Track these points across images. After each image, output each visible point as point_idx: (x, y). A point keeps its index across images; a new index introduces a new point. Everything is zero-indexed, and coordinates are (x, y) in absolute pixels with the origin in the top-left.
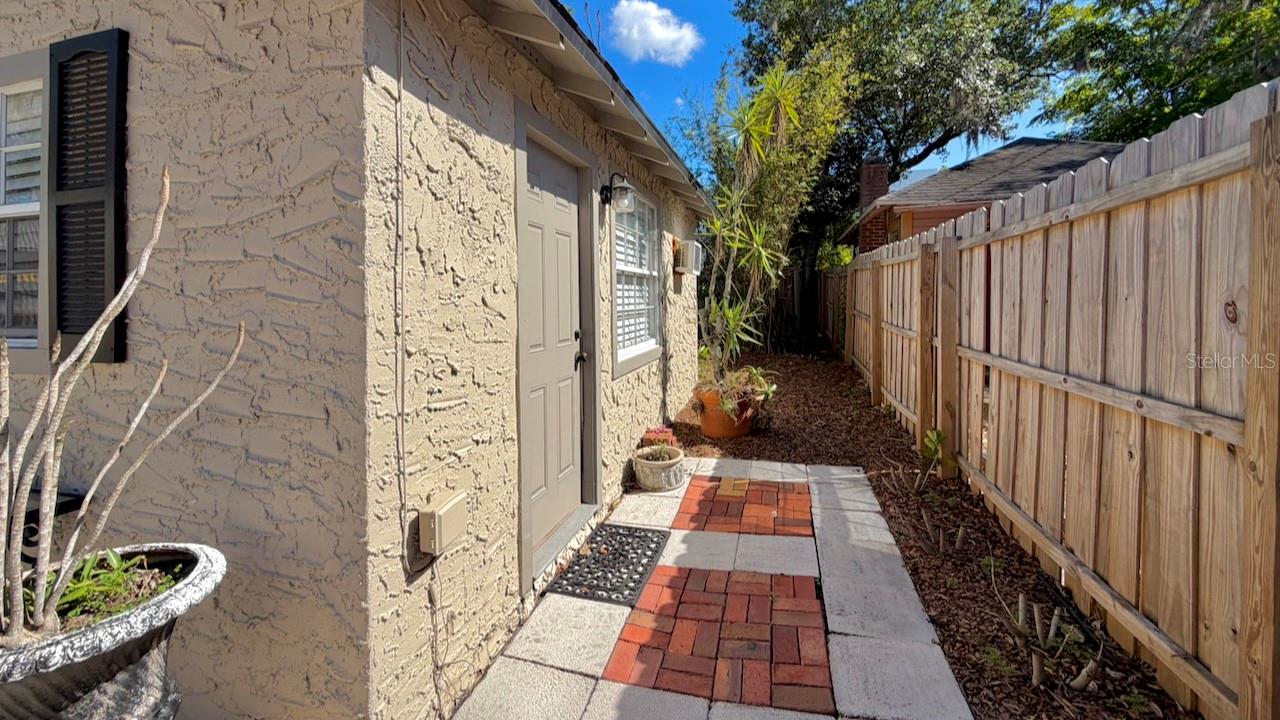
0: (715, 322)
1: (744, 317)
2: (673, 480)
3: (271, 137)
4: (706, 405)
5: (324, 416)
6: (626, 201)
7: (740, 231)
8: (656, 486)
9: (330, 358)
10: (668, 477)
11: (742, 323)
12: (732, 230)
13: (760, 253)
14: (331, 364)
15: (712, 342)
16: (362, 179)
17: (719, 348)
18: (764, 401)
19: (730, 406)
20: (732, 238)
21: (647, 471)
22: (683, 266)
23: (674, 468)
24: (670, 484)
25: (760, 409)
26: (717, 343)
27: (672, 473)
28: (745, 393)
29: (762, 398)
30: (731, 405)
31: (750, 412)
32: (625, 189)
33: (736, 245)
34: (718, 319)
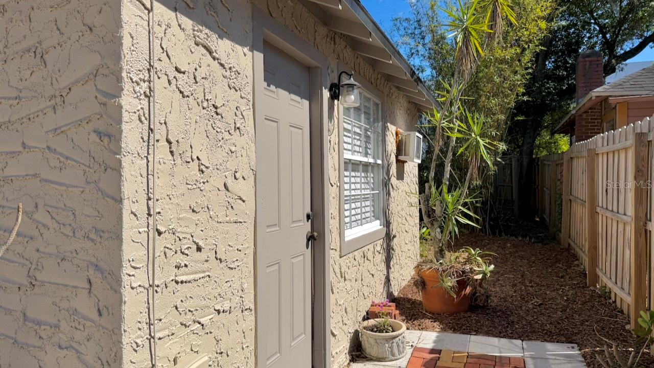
0: (435, 206)
1: (462, 201)
2: (396, 351)
3: (45, 45)
4: (427, 283)
5: (87, 286)
6: (353, 97)
7: (459, 122)
8: (381, 356)
9: (92, 236)
10: (391, 348)
11: (460, 207)
12: (450, 121)
13: (478, 142)
14: (93, 241)
15: (432, 224)
16: (119, 79)
17: (439, 230)
18: (481, 280)
19: (449, 284)
20: (451, 129)
21: (372, 341)
22: (405, 155)
23: (397, 339)
24: (393, 355)
25: (478, 288)
26: (436, 225)
27: (395, 344)
28: (464, 272)
29: (479, 277)
30: (450, 282)
31: (468, 290)
32: (351, 86)
33: (455, 136)
34: (438, 203)
